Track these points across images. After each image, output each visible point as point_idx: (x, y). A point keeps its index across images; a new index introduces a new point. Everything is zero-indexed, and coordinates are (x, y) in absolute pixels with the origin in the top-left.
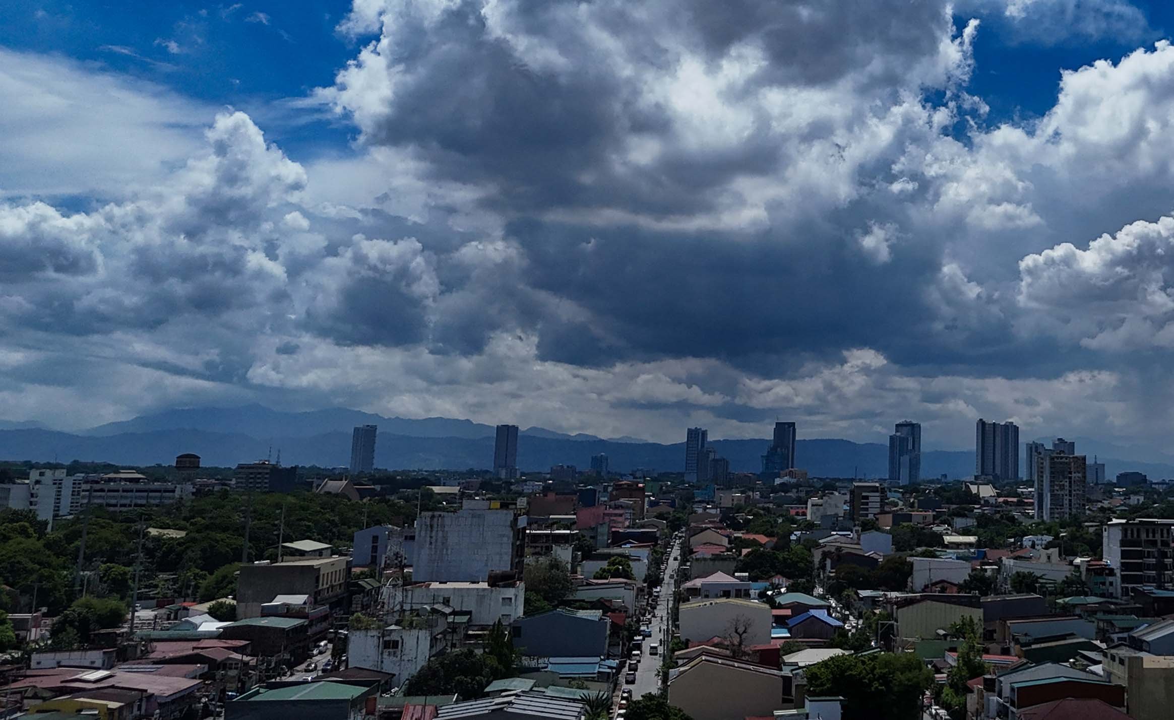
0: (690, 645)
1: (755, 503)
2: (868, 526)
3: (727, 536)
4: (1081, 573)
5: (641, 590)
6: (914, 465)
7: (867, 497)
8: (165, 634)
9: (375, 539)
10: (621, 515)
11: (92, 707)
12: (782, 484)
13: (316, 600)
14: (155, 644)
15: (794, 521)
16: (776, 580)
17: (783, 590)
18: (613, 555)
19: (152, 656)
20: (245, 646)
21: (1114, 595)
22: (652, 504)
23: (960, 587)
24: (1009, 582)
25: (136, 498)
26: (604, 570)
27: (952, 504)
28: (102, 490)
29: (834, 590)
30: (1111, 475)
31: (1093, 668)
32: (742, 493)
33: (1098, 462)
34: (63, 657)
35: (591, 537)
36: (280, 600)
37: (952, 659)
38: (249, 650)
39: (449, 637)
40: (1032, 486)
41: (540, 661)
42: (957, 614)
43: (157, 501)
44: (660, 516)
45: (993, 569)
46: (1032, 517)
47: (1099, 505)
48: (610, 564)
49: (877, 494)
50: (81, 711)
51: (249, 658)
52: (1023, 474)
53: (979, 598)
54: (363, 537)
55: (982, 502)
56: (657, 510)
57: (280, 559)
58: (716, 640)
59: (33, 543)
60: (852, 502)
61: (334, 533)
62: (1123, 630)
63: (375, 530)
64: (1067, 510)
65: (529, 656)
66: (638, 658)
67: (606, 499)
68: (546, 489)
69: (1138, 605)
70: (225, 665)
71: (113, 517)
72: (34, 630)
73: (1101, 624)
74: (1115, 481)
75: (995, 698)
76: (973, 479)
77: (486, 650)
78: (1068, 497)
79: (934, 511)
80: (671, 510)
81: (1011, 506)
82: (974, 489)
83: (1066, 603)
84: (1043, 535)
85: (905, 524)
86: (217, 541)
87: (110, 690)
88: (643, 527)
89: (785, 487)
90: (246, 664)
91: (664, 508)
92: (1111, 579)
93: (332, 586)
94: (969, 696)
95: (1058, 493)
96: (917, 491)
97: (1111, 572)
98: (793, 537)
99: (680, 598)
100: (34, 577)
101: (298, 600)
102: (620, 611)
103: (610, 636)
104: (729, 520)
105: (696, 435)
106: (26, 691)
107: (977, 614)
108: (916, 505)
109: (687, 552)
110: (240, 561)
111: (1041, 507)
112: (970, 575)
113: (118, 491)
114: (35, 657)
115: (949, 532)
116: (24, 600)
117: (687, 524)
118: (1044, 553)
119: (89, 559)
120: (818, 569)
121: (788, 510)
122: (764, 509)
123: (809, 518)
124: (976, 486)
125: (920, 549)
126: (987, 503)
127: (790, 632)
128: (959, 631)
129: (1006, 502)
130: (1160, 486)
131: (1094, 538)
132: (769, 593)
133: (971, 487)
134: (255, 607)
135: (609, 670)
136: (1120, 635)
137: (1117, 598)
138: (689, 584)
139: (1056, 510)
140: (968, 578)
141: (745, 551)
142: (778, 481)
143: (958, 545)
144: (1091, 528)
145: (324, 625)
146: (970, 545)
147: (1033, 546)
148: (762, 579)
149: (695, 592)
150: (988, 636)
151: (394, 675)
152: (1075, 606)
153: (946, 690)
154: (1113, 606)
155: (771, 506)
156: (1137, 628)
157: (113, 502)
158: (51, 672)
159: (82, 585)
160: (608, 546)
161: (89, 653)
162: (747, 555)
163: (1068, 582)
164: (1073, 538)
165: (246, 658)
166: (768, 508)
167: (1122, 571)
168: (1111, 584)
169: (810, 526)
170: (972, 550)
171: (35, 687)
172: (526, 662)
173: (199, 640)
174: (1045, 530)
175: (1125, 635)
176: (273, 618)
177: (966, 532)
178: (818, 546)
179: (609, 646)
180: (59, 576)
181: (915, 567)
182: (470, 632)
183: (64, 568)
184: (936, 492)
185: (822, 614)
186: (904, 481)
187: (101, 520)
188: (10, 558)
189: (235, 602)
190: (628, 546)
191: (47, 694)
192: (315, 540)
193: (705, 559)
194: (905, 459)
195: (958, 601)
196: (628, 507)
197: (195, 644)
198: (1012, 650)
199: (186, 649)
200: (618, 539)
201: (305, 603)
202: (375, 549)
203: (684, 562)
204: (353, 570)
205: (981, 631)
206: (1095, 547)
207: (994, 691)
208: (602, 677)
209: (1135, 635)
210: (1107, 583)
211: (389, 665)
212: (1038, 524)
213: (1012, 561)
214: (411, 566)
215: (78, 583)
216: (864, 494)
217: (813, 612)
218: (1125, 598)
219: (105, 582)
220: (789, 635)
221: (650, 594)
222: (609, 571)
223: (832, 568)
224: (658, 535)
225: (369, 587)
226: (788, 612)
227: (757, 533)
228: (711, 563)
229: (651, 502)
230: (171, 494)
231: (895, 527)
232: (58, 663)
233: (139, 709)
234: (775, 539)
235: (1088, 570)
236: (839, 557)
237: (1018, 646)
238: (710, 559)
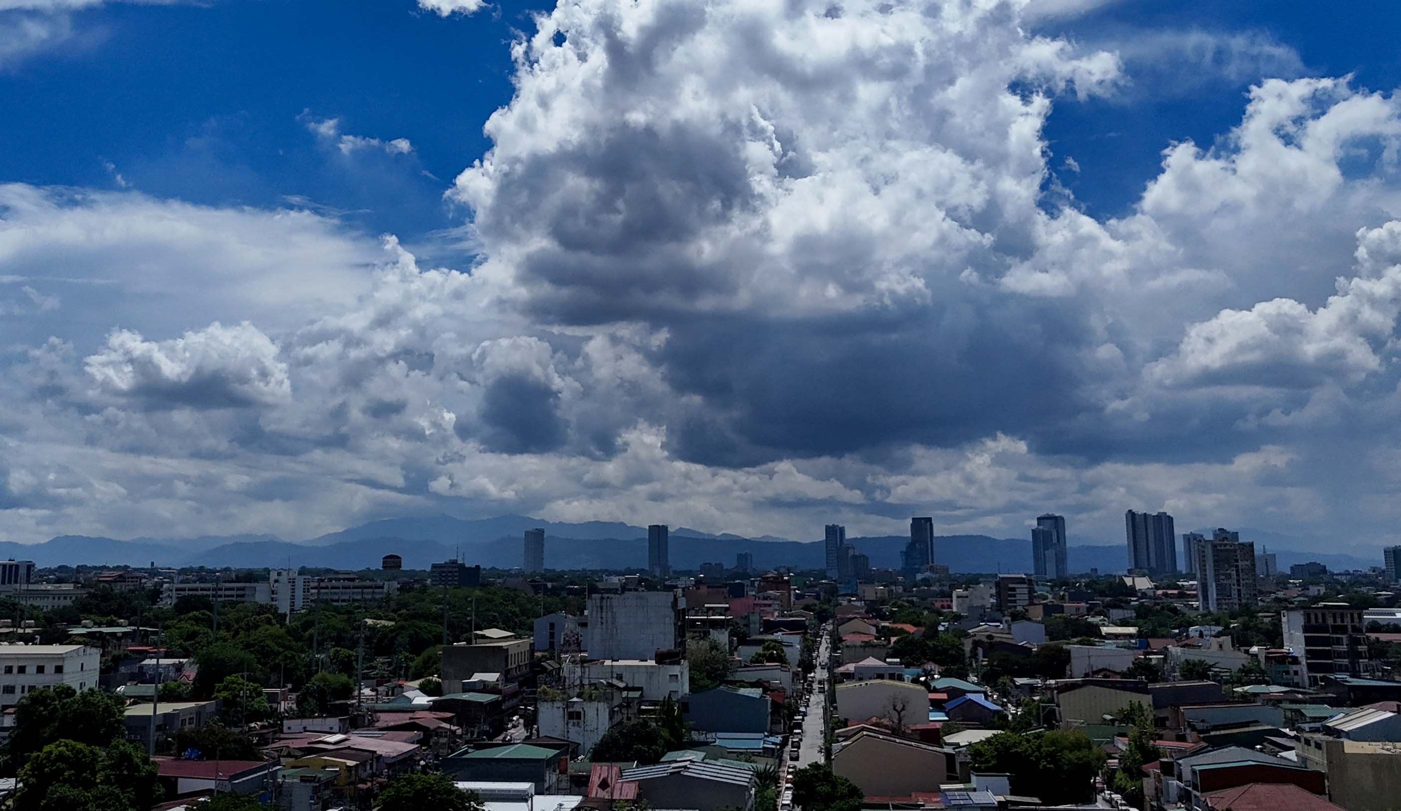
0: (849, 723)
1: (899, 596)
2: (1016, 617)
3: (874, 625)
4: (1259, 662)
5: (796, 674)
6: (1061, 559)
7: (1014, 589)
8: (386, 706)
9: (552, 626)
10: (770, 605)
11: (334, 765)
12: (923, 580)
13: (507, 677)
14: (379, 714)
15: (941, 614)
16: (928, 666)
17: (936, 676)
18: (767, 641)
19: (377, 724)
20: (452, 717)
21: (1300, 685)
22: (798, 597)
23: (1123, 675)
24: (1178, 670)
25: (353, 593)
26: (760, 655)
27: (1107, 596)
28: (327, 588)
29: (988, 678)
30: (1283, 567)
31: (1284, 754)
32: (884, 586)
33: (1268, 553)
34: (307, 722)
35: (745, 625)
36: (477, 677)
37: (1122, 744)
38: (455, 720)
39: (624, 711)
40: (1193, 579)
41: (708, 736)
42: (1125, 699)
43: (369, 597)
44: (807, 608)
45: (1158, 658)
46: (1197, 609)
47: (1273, 596)
48: (764, 649)
49: (1025, 586)
50: (325, 767)
51: (456, 728)
52: (1182, 566)
53: (1146, 684)
54: (541, 624)
55: (1139, 594)
56: (803, 602)
57: (474, 641)
58: (874, 720)
59: (276, 629)
60: (998, 595)
61: (516, 623)
62: (1315, 719)
63: (551, 618)
64: (1236, 601)
65: (698, 730)
66: (800, 736)
67: (754, 593)
68: (699, 582)
69: (1330, 695)
70: (438, 732)
71: (337, 610)
72: (283, 703)
73: (1289, 714)
74: (1289, 572)
75: (1175, 782)
76: (1126, 572)
77: (659, 724)
78: (1236, 587)
79: (1087, 603)
80: (817, 602)
81: (1171, 598)
82: (1129, 581)
83: (1246, 692)
84: (1211, 625)
85: (1058, 615)
86: (421, 629)
87: (347, 751)
88: (791, 616)
89: (926, 582)
90: (454, 732)
91: (809, 601)
92: (1295, 667)
93: (519, 666)
94: (1145, 780)
95: (1225, 582)
96: (1067, 584)
97: (1295, 660)
98: (941, 628)
99: (835, 680)
100: (280, 657)
101: (492, 677)
102: (779, 692)
103: (772, 713)
104: (874, 610)
105: (834, 532)
106: (282, 750)
107: (1146, 700)
108: (1067, 597)
109: (836, 642)
110: (441, 643)
111: (1206, 598)
112: (1133, 663)
113: (338, 588)
114: (285, 722)
115: (1106, 623)
116: (274, 678)
117: (833, 616)
118: (1214, 642)
119: (321, 643)
120: (970, 658)
121: (933, 604)
122: (908, 602)
123: (955, 609)
124: (1131, 579)
125: (1075, 640)
126: (1144, 595)
127: (947, 715)
128: (1128, 716)
129: (1165, 595)
130: (1344, 577)
131: (1271, 628)
132: (923, 679)
133: (1126, 579)
134: (457, 685)
135: (773, 746)
136: (1312, 725)
137: (1305, 688)
138: (842, 669)
139: (1223, 601)
140: (1131, 666)
141: (893, 639)
142: (919, 577)
143: (1117, 636)
144: (1265, 618)
145: (515, 701)
146: (1131, 636)
147: (1201, 635)
148: (915, 665)
149: (849, 676)
150: (1160, 722)
151: (579, 744)
152: (1256, 695)
153: (1119, 775)
154: (1300, 696)
155: (915, 599)
156: (1331, 717)
157: (336, 597)
158: (299, 736)
159: (317, 665)
160: (761, 633)
161: (328, 720)
162: (895, 642)
163: (1246, 671)
164: (1246, 627)
165: (453, 728)
166: (912, 601)
167: (1307, 658)
168: (1296, 673)
169: (957, 617)
170: (1133, 641)
171: (288, 747)
172: (695, 736)
173: (413, 712)
174: (1213, 620)
175: (1318, 725)
176: (471, 694)
177: (1124, 623)
178: (967, 635)
179: (772, 723)
180: (299, 657)
181: (1073, 655)
182: (643, 707)
183: (303, 651)
184: (1087, 585)
185: (980, 699)
186: (1051, 574)
187: (327, 613)
188: (261, 641)
189: (440, 680)
190: (780, 633)
191: (298, 753)
192: (500, 629)
193: (855, 646)
194: (1050, 553)
195: (1124, 687)
196: (775, 599)
197: (411, 715)
198: (1188, 737)
199: (404, 718)
200: (770, 627)
201: (498, 680)
202: (552, 635)
203: (834, 648)
204: (536, 654)
205: (1151, 717)
206: (1274, 636)
207: (1173, 775)
208: (767, 752)
209: (1330, 725)
210: (1292, 672)
211: (574, 735)
212: (1204, 616)
213: (1179, 649)
214: (586, 651)
215: (314, 664)
216: (1011, 586)
217: (969, 696)
218: (1312, 688)
219: (335, 664)
220: (947, 718)
221: (805, 679)
222: (764, 655)
223: (984, 657)
224: (807, 623)
225: (550, 668)
226: (944, 696)
227: (904, 622)
228: (862, 650)
229: (797, 595)
230: (381, 590)
231: (1048, 618)
232: (305, 728)
233: (371, 768)
234: (923, 629)
235: (1266, 657)
236: (991, 646)
237: (1195, 733)
238: (861, 646)
